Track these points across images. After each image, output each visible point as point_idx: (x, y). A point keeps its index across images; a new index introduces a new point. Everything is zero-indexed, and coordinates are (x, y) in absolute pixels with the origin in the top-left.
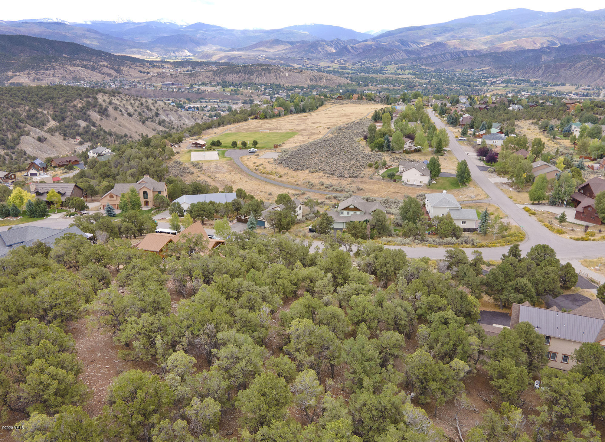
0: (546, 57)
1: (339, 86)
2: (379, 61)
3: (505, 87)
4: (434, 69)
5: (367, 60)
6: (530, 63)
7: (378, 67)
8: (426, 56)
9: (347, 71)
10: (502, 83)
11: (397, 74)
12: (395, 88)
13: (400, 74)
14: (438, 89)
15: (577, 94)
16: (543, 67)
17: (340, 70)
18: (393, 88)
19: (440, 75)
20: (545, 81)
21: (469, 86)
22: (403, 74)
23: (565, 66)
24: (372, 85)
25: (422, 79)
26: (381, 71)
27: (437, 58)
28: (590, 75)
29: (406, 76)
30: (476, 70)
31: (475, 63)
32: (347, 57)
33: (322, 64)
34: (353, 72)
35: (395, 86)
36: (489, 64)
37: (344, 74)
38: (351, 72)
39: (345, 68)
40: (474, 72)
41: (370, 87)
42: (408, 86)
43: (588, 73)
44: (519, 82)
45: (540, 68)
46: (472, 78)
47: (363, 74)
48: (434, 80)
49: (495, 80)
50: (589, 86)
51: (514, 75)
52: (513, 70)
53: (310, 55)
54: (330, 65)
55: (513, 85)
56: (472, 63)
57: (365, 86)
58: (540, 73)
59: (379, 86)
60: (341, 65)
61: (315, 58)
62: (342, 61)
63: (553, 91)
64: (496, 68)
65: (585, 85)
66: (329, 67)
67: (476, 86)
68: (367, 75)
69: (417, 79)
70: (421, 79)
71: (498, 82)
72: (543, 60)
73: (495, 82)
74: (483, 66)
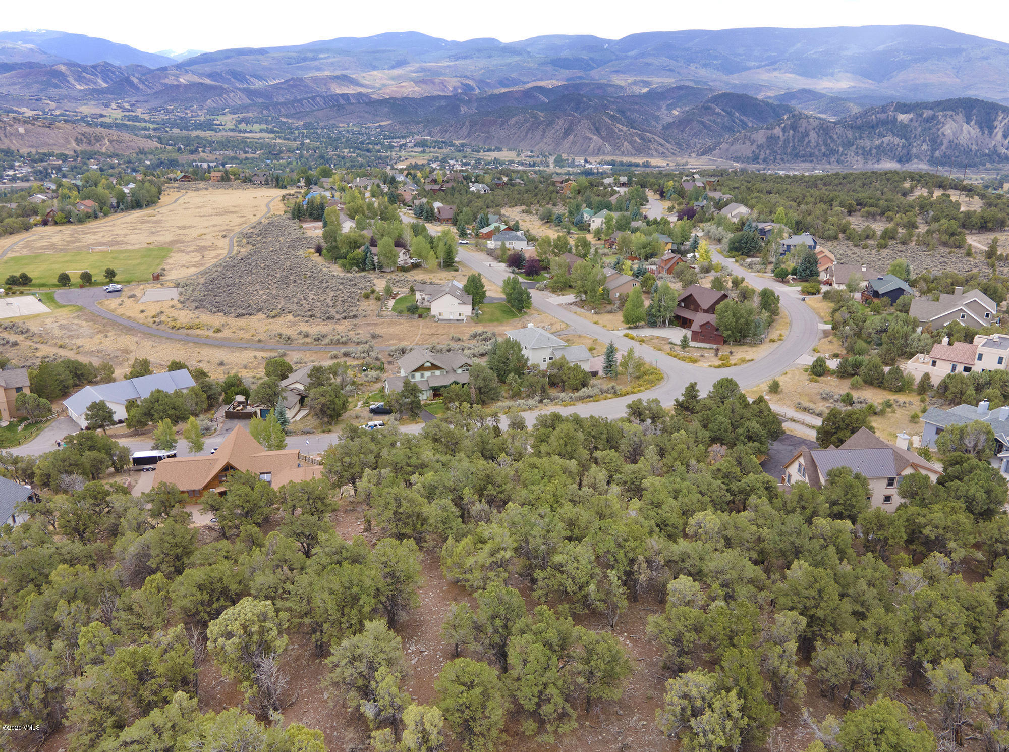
0: (466, 109)
1: (142, 153)
2: (201, 108)
3: (421, 152)
4: (302, 123)
5: (176, 105)
6: (446, 116)
7: (202, 118)
8: (282, 100)
9: (143, 125)
10: (415, 146)
11: (240, 131)
12: (250, 156)
13: (246, 132)
14: (322, 157)
16: (467, 123)
17: (127, 123)
18: (243, 156)
19: (316, 133)
20: (474, 143)
21: (368, 151)
22: (251, 132)
23: (495, 122)
24: (203, 152)
25: (288, 139)
26: (208, 126)
27: (302, 104)
28: (530, 136)
29: (258, 135)
30: (370, 125)
31: (366, 115)
32: (135, 99)
33: (86, 109)
34: (156, 126)
35: (246, 152)
36: (388, 116)
37: (139, 130)
38: (152, 126)
39: (136, 119)
40: (368, 128)
41: (202, 154)
42: (270, 152)
43: (527, 133)
44: (439, 145)
45: (464, 124)
46: (369, 139)
47: (176, 131)
48: (308, 141)
49: (403, 142)
50: (532, 152)
51: (429, 134)
52: (425, 127)
53: (53, 92)
54: (104, 113)
55: (432, 150)
56: (362, 114)
57: (192, 152)
58: (465, 131)
59: (218, 153)
60: (127, 114)
61: (66, 97)
62: (127, 106)
63: (489, 159)
64: (401, 123)
65: (527, 150)
66: (102, 116)
67: (379, 151)
68: (184, 132)
69: (278, 141)
70: (285, 139)
71: (410, 145)
72: (463, 112)
73: (405, 145)
74: (378, 118)
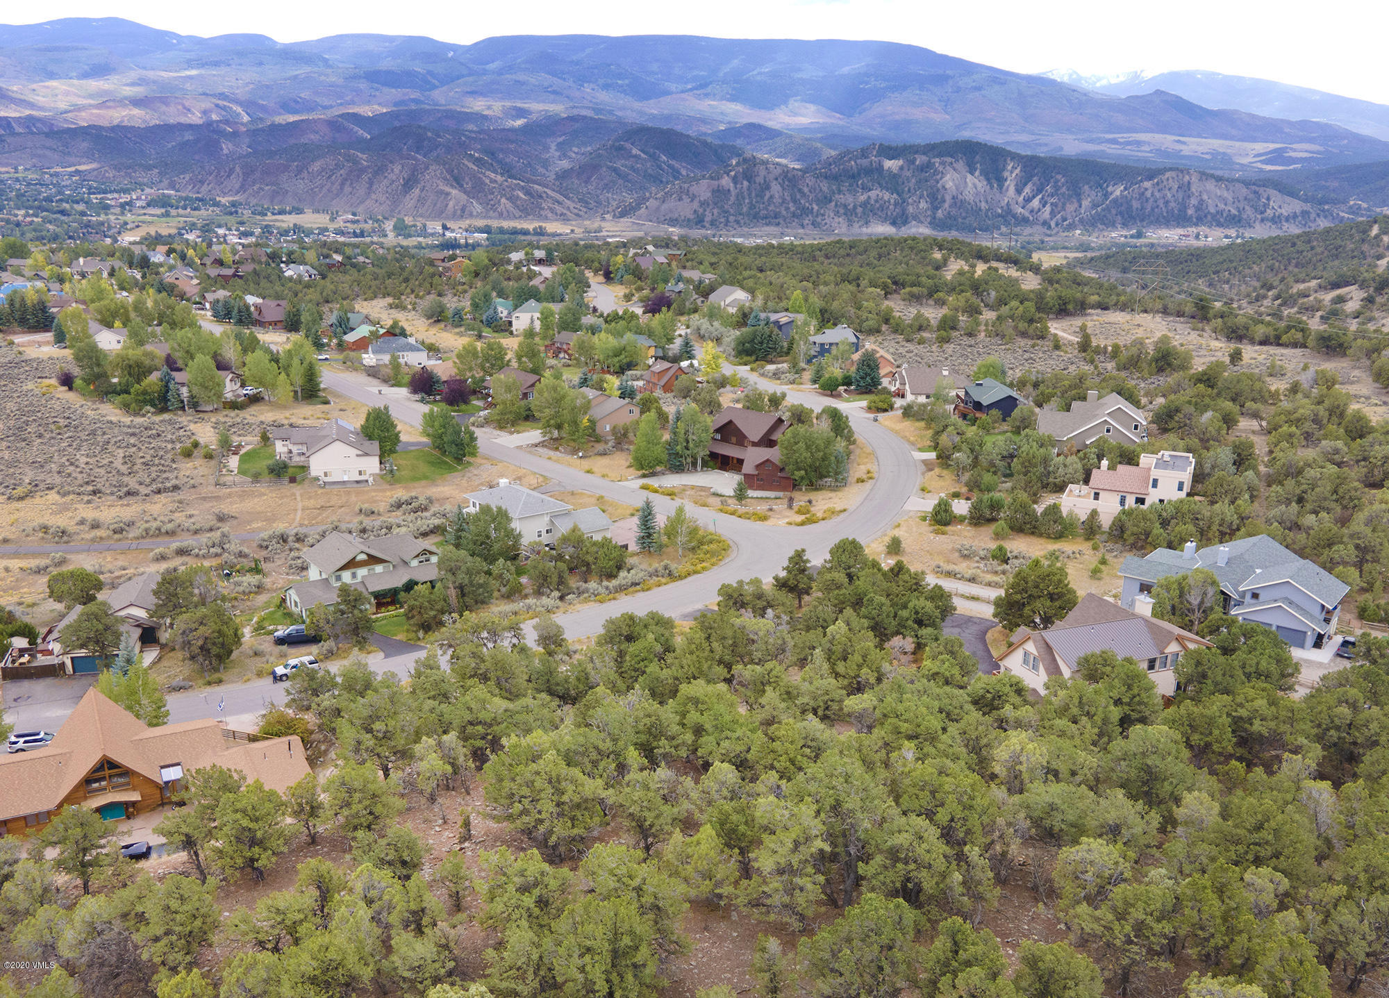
0: (230, 146)
3: (163, 215)
6: (197, 157)
10: (149, 205)
15: (342, 233)
16: (238, 169)
20: (253, 201)
21: (63, 213)
23: (286, 168)
28: (347, 189)
30: (59, 170)
31: (48, 153)
36: (90, 156)
40: (56, 175)
43: (342, 184)
44: (193, 204)
45: (231, 171)
46: (60, 193)
49: (125, 198)
50: (354, 214)
51: (172, 186)
52: (162, 174)
55: (181, 211)
56: (40, 152)
58: (235, 182)
63: (285, 225)
64: (116, 168)
65: (346, 212)
67: (83, 214)
71: (139, 204)
72: (225, 151)
73: (130, 203)
74: (72, 159)
